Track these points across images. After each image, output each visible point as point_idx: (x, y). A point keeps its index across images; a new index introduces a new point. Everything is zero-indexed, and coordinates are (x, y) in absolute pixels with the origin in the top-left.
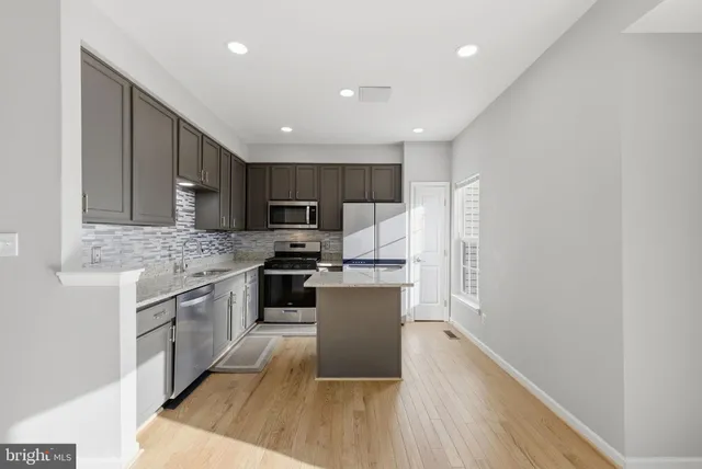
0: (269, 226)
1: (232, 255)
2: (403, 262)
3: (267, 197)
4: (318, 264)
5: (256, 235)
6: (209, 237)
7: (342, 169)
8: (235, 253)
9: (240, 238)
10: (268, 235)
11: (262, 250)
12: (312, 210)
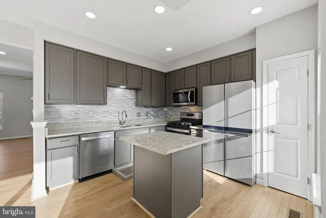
0: (173, 104)
2: (250, 131)
3: (173, 89)
4: (191, 127)
6: (147, 110)
7: (210, 64)
8: (166, 118)
10: (178, 109)
12: (192, 94)
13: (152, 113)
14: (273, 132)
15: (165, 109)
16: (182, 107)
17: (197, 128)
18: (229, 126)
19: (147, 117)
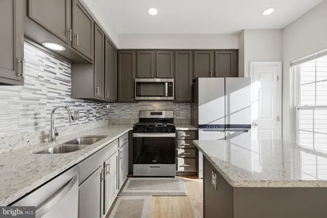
0: (136, 98)
1: (107, 121)
2: (249, 127)
3: (134, 76)
4: (177, 129)
5: (125, 106)
6: (87, 106)
7: (193, 54)
8: (109, 120)
9: (113, 108)
10: (134, 106)
11: (129, 117)
12: (170, 86)
13: (94, 111)
14: (256, 125)
15: (108, 106)
16: (139, 104)
17: (187, 129)
18: (231, 123)
19: (87, 121)
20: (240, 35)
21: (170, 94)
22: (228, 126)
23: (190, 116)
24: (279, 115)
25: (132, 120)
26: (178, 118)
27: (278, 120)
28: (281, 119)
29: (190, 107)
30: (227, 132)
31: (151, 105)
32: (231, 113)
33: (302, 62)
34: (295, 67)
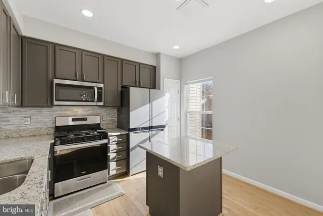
0: (56, 103)
2: (164, 126)
3: (50, 75)
4: (109, 134)
10: (45, 111)
12: (99, 91)
17: (119, 134)
18: (153, 125)
20: (157, 56)
21: (99, 100)
22: (151, 128)
23: (116, 120)
24: (179, 116)
25: (43, 130)
26: (105, 122)
27: (178, 120)
28: (180, 119)
29: (116, 112)
30: (151, 132)
31: (73, 110)
32: (153, 116)
33: (191, 83)
34: (187, 86)
